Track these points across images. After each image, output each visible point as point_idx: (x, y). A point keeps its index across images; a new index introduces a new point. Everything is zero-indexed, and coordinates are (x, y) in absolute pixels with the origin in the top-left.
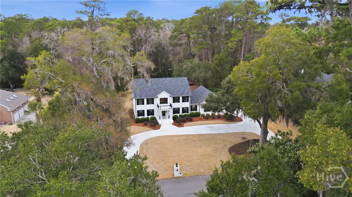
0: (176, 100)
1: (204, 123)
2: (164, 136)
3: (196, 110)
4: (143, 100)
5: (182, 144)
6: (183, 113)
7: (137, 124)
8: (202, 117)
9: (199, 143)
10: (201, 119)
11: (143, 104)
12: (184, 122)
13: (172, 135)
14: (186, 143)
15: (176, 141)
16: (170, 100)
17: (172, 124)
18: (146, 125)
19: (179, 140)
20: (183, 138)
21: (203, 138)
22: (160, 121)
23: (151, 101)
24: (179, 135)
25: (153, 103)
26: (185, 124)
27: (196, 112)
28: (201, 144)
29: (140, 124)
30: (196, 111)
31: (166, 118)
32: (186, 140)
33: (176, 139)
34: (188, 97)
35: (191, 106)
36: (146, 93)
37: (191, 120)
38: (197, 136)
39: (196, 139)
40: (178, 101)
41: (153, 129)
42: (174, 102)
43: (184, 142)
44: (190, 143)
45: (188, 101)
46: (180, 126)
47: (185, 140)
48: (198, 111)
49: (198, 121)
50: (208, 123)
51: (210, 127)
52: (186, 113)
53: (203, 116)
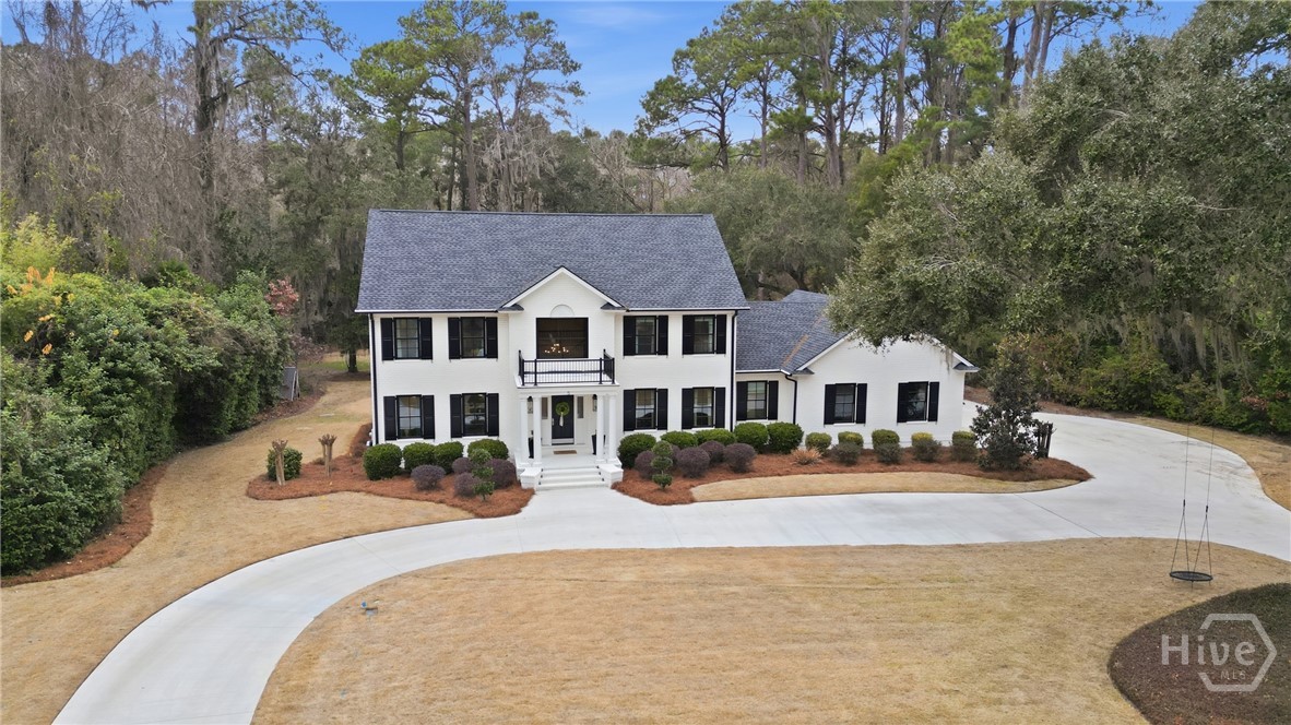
0: (643, 336)
1: (830, 484)
2: (538, 554)
3: (773, 415)
4: (426, 325)
5: (671, 618)
6: (687, 424)
7: (375, 485)
8: (815, 453)
9: (817, 607)
10: (805, 464)
11: (426, 353)
12: (697, 473)
13: (599, 552)
14: (710, 606)
15: (620, 592)
16: (605, 336)
17: (615, 486)
18: (429, 487)
19: (648, 584)
20: (683, 568)
21: (846, 572)
22: (527, 470)
23: (474, 337)
24: (652, 553)
25: (492, 352)
26: (699, 490)
27: (769, 428)
28: (841, 619)
29: (396, 484)
30: (773, 422)
31: (574, 452)
32: (703, 584)
33: (629, 575)
34: (722, 319)
35: (742, 388)
36: (448, 287)
37: (740, 469)
38: (797, 560)
39: (790, 582)
40: (655, 343)
41: (471, 511)
42: (629, 350)
43: (688, 599)
44: (746, 611)
45: (721, 350)
46: (665, 496)
47: (703, 582)
48: (784, 416)
49: (788, 473)
50: (862, 484)
51: (875, 506)
52: (706, 425)
53: (820, 443)
